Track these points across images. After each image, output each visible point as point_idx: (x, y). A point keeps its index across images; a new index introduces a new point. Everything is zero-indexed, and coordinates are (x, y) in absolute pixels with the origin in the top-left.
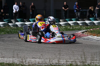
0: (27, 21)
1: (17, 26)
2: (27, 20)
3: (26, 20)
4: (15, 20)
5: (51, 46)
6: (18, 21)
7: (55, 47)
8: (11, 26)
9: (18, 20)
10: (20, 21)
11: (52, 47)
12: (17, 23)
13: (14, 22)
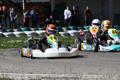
0: (81, 29)
1: (69, 35)
2: (81, 27)
3: (79, 28)
4: (66, 28)
5: (110, 59)
6: (70, 30)
7: (116, 60)
8: (62, 35)
9: (70, 27)
10: (72, 29)
11: (112, 60)
12: (69, 32)
13: (65, 30)
